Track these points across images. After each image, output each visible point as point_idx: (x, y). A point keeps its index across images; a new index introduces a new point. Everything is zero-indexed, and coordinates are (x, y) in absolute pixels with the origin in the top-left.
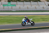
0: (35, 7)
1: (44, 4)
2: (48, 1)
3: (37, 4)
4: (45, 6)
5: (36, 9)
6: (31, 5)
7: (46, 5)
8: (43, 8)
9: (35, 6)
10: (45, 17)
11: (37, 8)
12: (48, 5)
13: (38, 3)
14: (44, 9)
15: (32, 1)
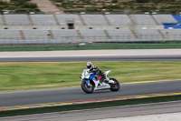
0: (21, 33)
1: (54, 22)
2: (66, 12)
3: (28, 22)
4: (55, 29)
5: (24, 38)
6: (5, 24)
7: (58, 24)
8: (50, 35)
9: (20, 28)
10: (58, 69)
11: (26, 36)
12: (67, 27)
13: (30, 18)
14: (53, 41)
15: (6, 12)
